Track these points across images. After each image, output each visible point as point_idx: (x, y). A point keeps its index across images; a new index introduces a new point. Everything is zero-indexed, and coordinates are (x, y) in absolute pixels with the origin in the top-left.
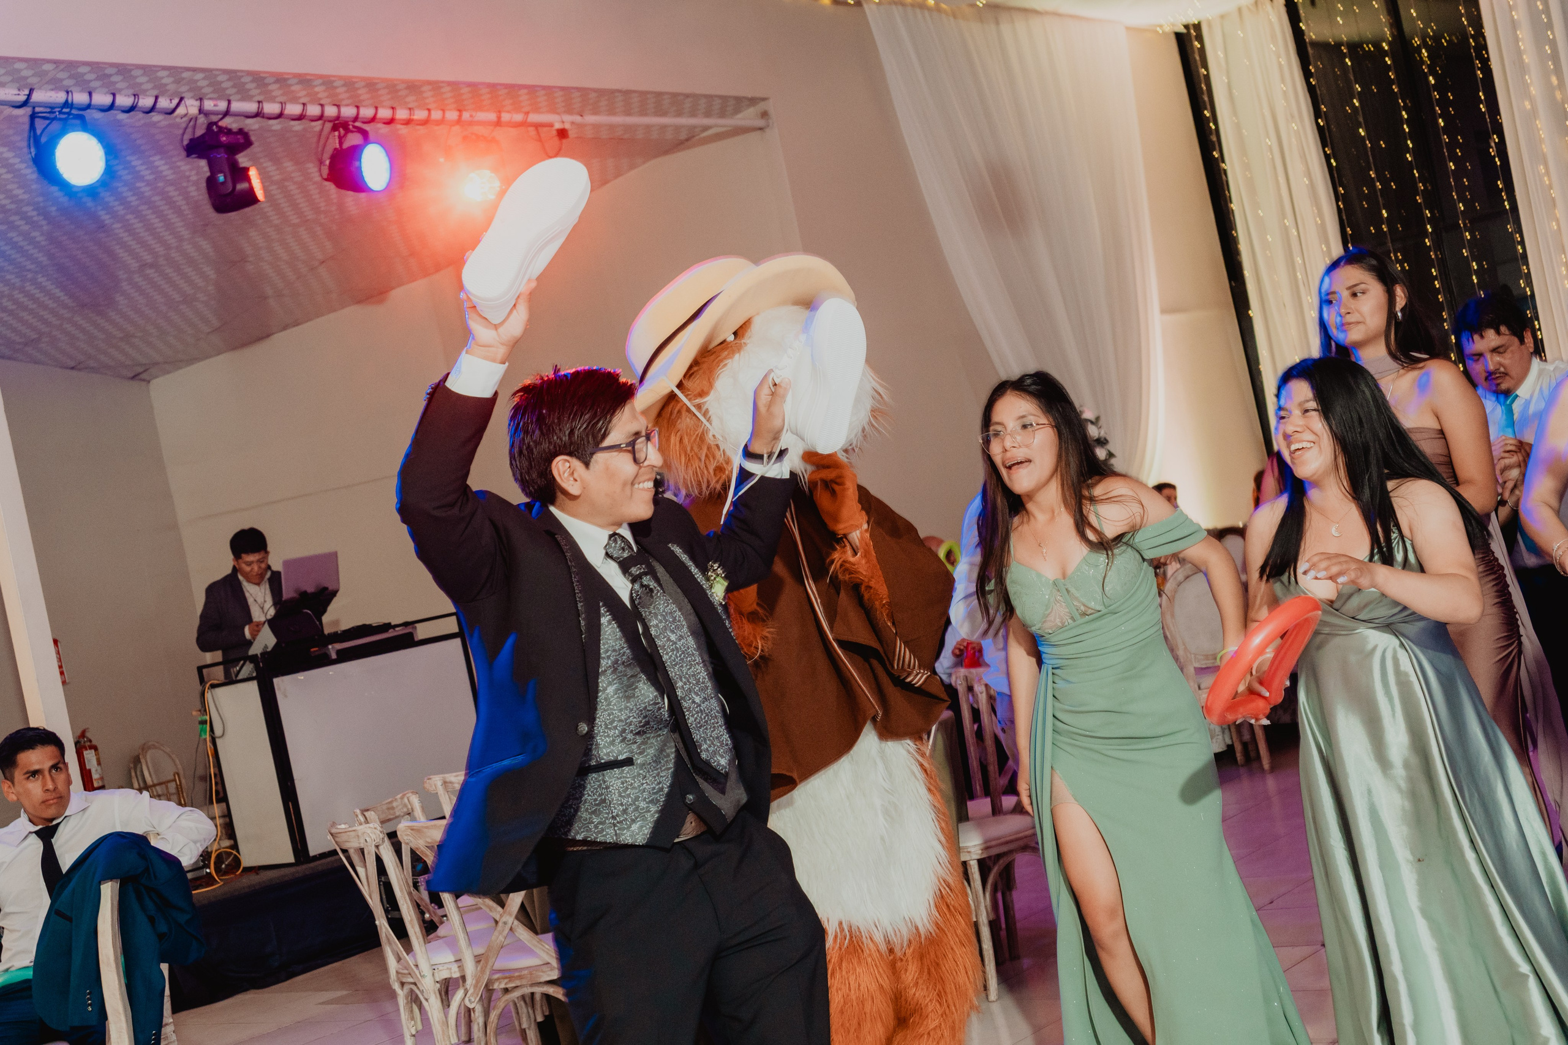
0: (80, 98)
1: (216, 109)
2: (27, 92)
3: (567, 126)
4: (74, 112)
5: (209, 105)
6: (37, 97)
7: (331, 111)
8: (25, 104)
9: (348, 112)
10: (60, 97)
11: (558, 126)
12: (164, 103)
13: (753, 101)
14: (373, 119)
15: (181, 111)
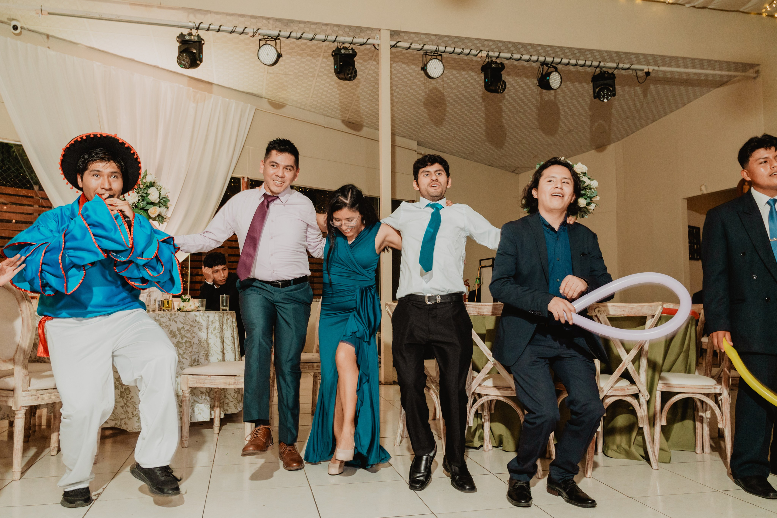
0: (442, 48)
1: (494, 55)
2: (422, 45)
3: (650, 71)
4: (439, 53)
5: (491, 54)
6: (426, 47)
7: (542, 59)
8: (421, 49)
9: (549, 59)
10: (434, 48)
11: (646, 70)
12: (473, 52)
13: (752, 66)
14: (560, 63)
15: (480, 55)
